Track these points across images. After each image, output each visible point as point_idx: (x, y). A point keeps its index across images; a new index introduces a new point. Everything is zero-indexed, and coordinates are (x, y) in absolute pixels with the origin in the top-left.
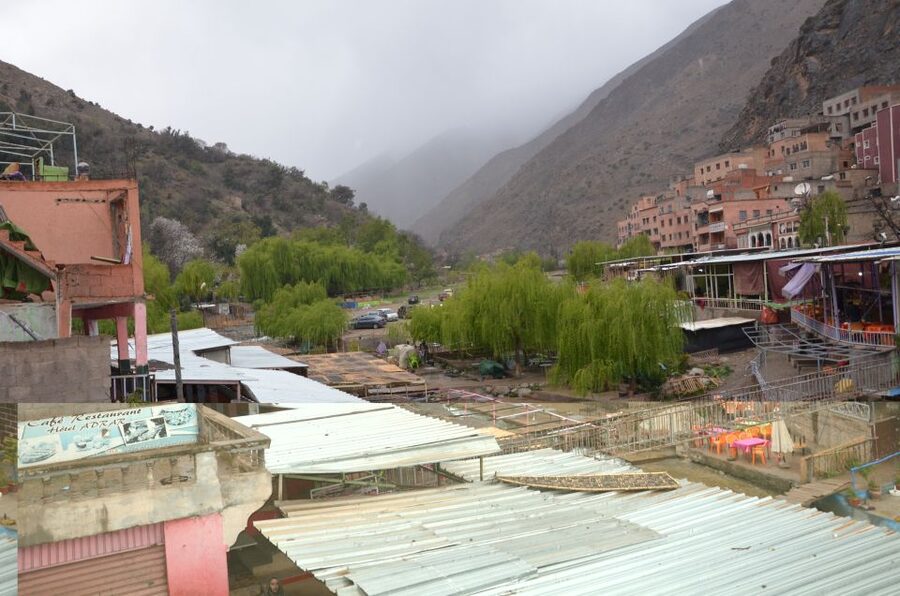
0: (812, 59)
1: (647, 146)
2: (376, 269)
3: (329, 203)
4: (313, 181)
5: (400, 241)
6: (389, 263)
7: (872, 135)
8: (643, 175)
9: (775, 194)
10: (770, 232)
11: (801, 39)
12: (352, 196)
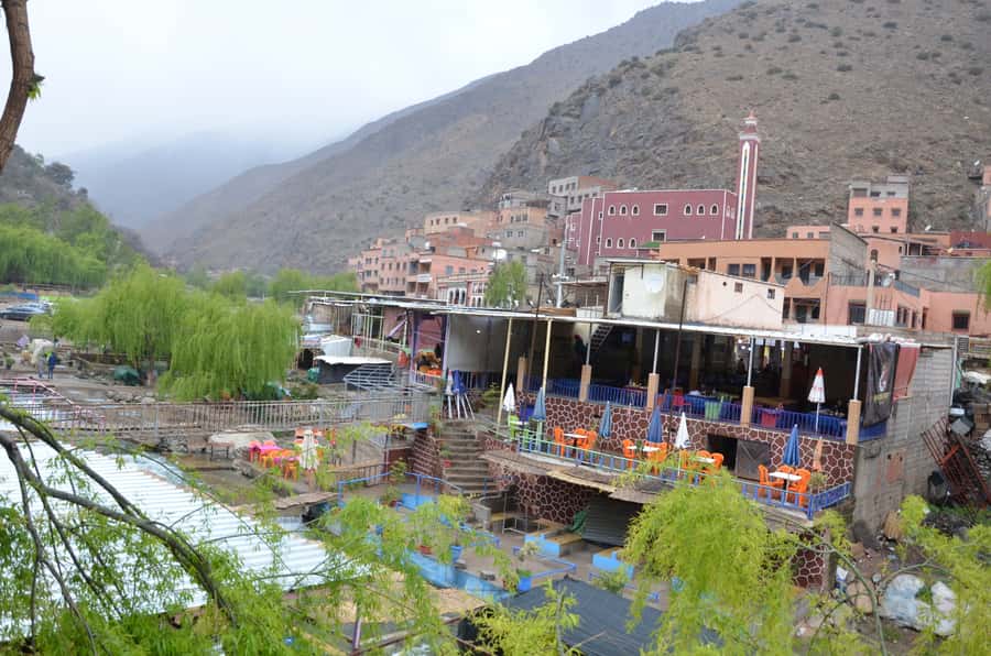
0: (554, 141)
1: (405, 190)
2: (71, 262)
3: (39, 179)
4: (26, 151)
5: (108, 236)
6: (89, 258)
7: (576, 220)
8: (396, 218)
9: (481, 256)
10: (465, 290)
11: (547, 120)
12: (72, 178)
